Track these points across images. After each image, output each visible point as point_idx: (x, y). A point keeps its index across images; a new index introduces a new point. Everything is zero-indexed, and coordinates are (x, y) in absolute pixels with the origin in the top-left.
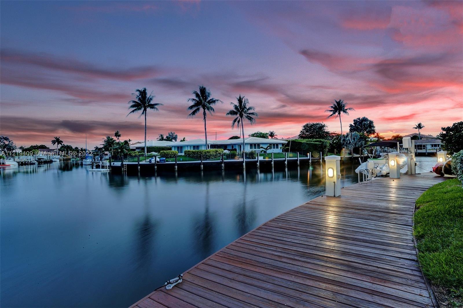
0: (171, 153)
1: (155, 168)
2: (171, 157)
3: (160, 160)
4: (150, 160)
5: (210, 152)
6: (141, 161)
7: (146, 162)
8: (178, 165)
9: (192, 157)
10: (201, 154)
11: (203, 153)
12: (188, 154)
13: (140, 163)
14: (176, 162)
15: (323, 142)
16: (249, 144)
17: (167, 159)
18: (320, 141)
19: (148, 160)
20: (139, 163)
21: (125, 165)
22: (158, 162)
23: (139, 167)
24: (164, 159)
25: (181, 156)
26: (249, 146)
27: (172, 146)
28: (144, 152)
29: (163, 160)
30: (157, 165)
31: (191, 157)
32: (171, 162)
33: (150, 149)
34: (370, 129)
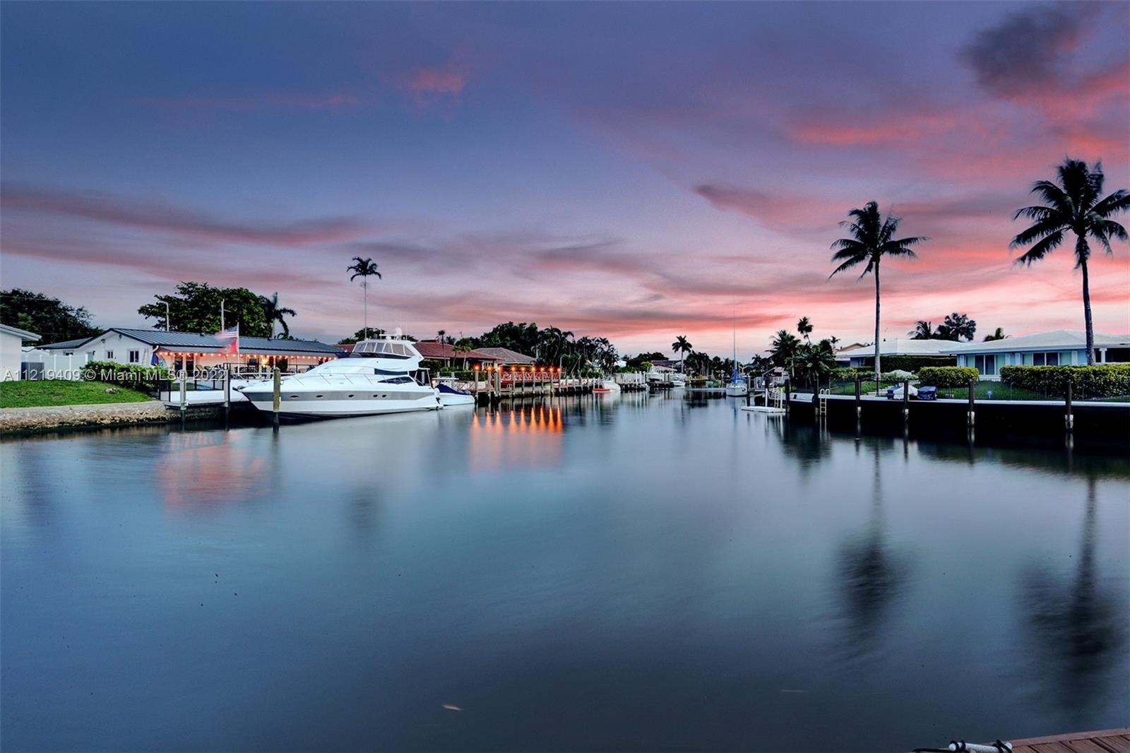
0: (953, 374)
1: (903, 414)
2: (953, 385)
3: (919, 392)
4: (890, 392)
5: (1105, 374)
6: (863, 393)
7: (878, 395)
8: (978, 408)
9: (1029, 388)
10: (1068, 378)
11: (1075, 375)
12: (1015, 379)
13: (863, 397)
14: (971, 400)
17: (942, 392)
19: (884, 391)
20: (858, 397)
21: (823, 400)
22: (912, 397)
23: (859, 408)
24: (933, 389)
25: (990, 382)
27: (959, 355)
28: (873, 370)
29: (929, 393)
30: (910, 406)
31: (1025, 387)
32: (955, 398)
33: (891, 362)
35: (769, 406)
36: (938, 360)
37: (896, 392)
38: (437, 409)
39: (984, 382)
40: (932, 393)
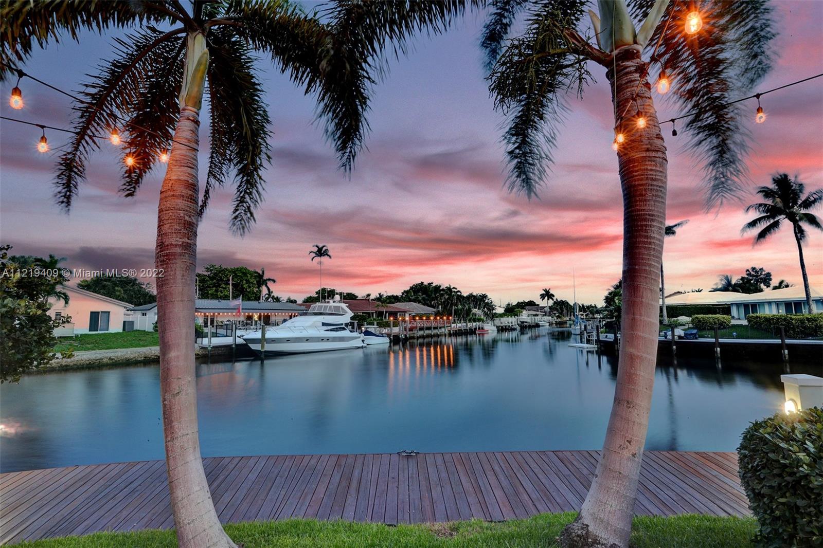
0: (711, 320)
1: (672, 350)
2: (711, 328)
3: (685, 334)
4: (665, 333)
5: (817, 321)
10: (788, 323)
11: (793, 321)
12: (756, 323)
14: (717, 340)
17: (702, 333)
22: (680, 337)
24: (696, 331)
25: (741, 326)
27: (732, 304)
28: (663, 316)
29: (692, 334)
30: (677, 343)
35: (587, 343)
36: (718, 308)
37: (668, 334)
38: (362, 347)
39: (734, 326)
40: (695, 334)
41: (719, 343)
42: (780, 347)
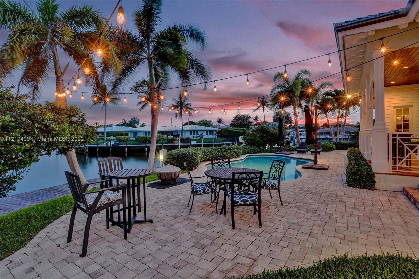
0: (124, 138)
1: (110, 150)
2: (124, 141)
3: (115, 144)
4: (107, 144)
6: (99, 144)
7: (104, 145)
12: (138, 139)
13: (99, 146)
14: (126, 145)
15: (245, 131)
16: (189, 131)
17: (121, 143)
18: (244, 130)
19: (105, 144)
20: (97, 146)
21: (87, 147)
22: (113, 145)
23: (98, 149)
24: (118, 142)
25: (133, 140)
26: (189, 133)
27: (130, 132)
28: (104, 136)
29: (117, 144)
30: (112, 147)
31: (140, 141)
33: (109, 134)
34: (287, 120)
36: (124, 133)
37: (108, 143)
39: (131, 140)
40: (118, 144)
41: (127, 147)
42: (145, 147)
